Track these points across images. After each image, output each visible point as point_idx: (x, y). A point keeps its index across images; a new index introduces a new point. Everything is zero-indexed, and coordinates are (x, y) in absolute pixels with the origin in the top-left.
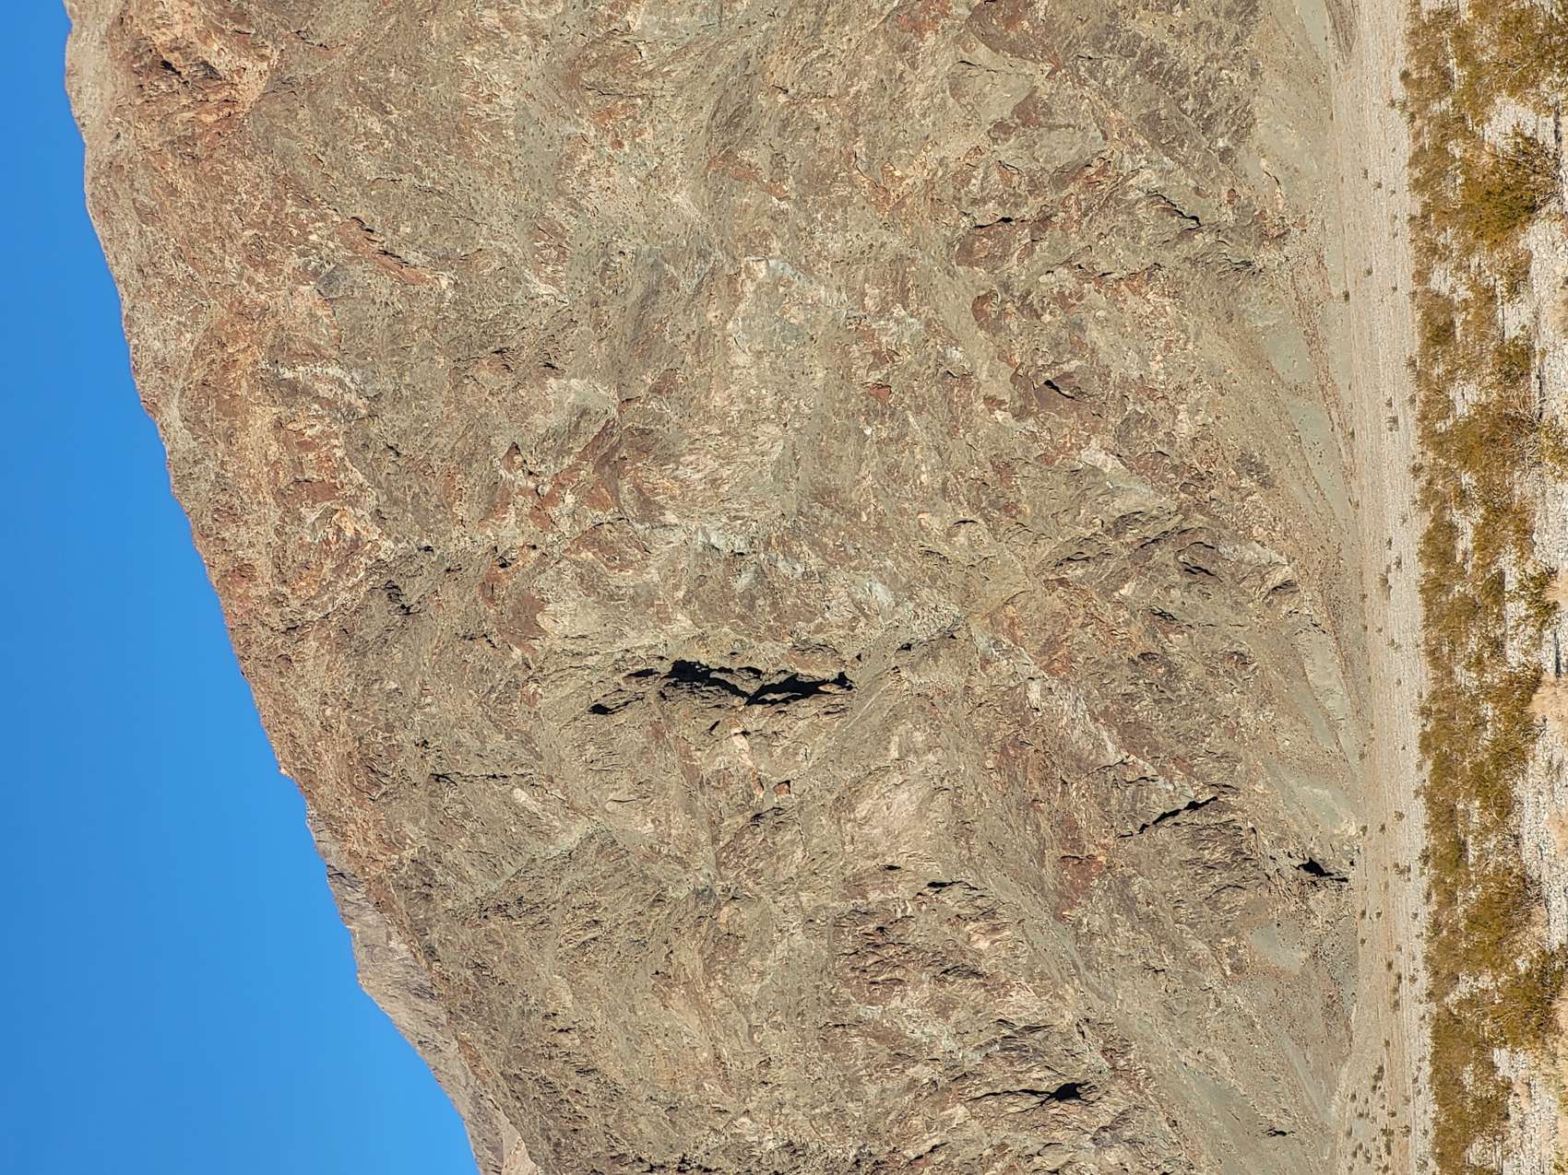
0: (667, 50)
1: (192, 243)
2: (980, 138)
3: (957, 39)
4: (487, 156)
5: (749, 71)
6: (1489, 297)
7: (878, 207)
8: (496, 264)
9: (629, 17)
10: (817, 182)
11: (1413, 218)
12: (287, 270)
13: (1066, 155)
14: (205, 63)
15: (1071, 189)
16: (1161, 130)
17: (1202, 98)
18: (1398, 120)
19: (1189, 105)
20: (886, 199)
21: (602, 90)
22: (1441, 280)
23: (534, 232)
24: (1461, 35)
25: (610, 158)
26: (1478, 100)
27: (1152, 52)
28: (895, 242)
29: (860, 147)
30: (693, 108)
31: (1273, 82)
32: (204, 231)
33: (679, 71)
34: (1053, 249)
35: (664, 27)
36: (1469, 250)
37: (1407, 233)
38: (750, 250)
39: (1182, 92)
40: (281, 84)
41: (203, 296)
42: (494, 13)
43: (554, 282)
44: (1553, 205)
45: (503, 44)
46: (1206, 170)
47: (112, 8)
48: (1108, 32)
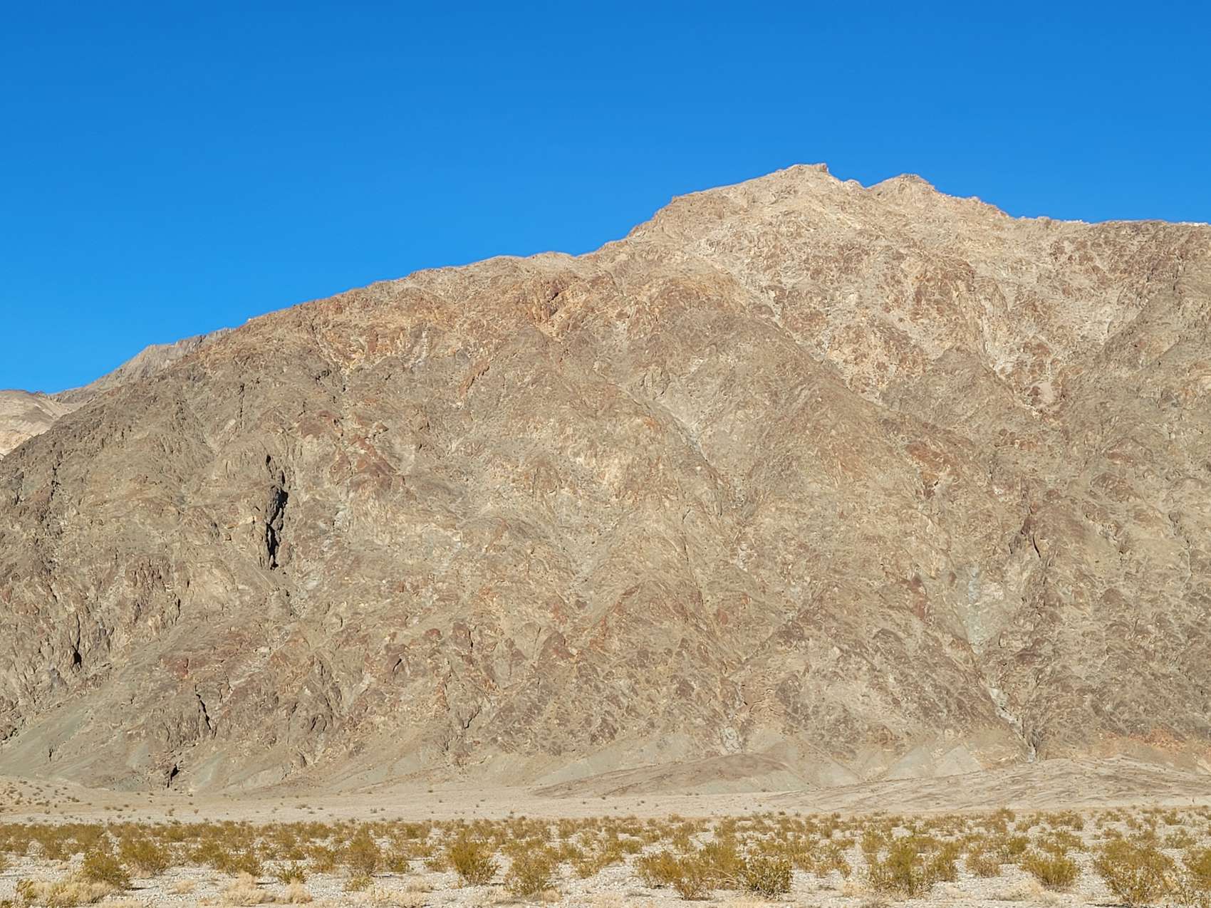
0: (552, 504)
1: (482, 298)
2: (507, 635)
3: (550, 627)
4: (512, 426)
5: (542, 538)
6: (427, 854)
7: (481, 590)
8: (466, 426)
9: (566, 489)
10: (493, 565)
11: (463, 821)
12: (468, 338)
13: (498, 672)
14: (557, 310)
15: (484, 673)
16: (507, 713)
17: (519, 731)
18: (507, 814)
19: (517, 725)
20: (484, 594)
21: (537, 475)
22: (435, 833)
23: (479, 443)
24: (539, 843)
25: (508, 477)
26: (512, 850)
27: (540, 710)
28: (465, 597)
29: (506, 583)
30: (527, 513)
31: (523, 762)
32: (486, 304)
33: (543, 509)
35: (562, 503)
36: (448, 845)
37: (457, 818)
38: (465, 535)
39: (522, 722)
40: (546, 341)
41: (460, 301)
42: (571, 432)
43: (457, 450)
44: (465, 882)
45: (558, 435)
46: (489, 731)
47: (581, 274)
48: (548, 691)
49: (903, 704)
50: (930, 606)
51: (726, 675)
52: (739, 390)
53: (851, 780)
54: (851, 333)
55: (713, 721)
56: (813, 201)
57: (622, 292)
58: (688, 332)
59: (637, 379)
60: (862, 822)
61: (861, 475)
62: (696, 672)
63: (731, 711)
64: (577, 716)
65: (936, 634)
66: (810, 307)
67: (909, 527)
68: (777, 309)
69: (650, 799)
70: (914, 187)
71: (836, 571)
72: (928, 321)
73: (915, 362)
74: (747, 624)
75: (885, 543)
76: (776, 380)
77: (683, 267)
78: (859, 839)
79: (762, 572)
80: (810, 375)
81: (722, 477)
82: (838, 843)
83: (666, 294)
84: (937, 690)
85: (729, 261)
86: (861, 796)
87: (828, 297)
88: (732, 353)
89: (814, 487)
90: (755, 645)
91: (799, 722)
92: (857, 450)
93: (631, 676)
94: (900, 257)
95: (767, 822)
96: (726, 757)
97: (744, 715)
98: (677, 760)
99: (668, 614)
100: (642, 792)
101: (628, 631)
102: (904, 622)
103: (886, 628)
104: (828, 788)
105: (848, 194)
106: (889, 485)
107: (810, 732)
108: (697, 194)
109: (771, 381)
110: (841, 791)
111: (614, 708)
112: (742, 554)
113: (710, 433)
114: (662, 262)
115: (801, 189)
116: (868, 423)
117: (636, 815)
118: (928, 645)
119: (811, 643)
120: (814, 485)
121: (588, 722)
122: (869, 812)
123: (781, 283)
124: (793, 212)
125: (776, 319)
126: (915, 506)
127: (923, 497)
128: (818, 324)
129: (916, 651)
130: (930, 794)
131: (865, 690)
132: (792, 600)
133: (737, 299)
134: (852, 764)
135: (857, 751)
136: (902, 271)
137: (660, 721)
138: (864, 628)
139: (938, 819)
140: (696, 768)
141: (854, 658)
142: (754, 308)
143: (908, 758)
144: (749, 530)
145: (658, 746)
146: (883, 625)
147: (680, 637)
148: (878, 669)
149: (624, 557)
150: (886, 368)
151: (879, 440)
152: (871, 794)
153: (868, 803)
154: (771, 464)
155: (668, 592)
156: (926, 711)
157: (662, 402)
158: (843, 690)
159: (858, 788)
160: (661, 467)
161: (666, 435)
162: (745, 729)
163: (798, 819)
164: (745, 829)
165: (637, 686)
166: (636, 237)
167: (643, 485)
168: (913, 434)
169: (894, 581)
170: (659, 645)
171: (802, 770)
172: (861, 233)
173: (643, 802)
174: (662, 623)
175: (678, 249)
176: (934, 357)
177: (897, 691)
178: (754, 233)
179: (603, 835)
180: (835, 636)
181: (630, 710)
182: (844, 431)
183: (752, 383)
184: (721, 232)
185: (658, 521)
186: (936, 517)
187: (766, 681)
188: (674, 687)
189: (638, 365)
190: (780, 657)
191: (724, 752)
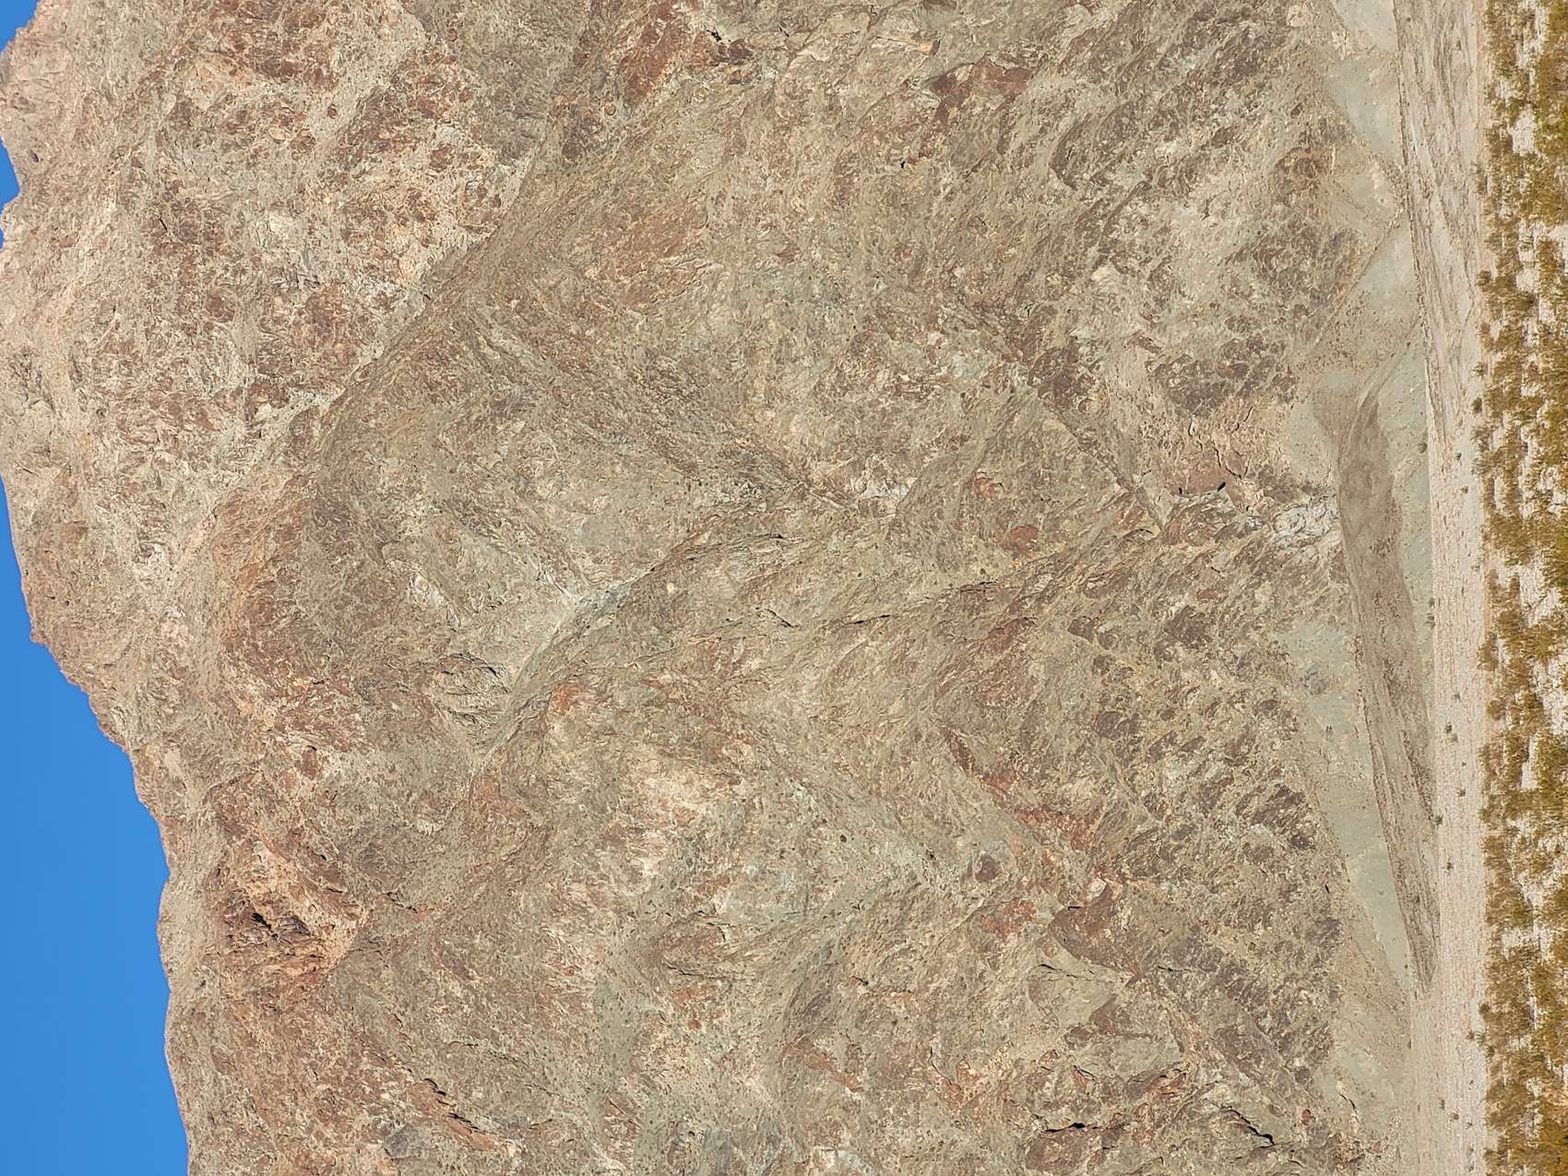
0: (750, 934)
1: (265, 1094)
2: (1057, 1042)
3: (1039, 943)
4: (565, 1027)
5: (831, 960)
7: (951, 1105)
8: (566, 1136)
9: (715, 900)
10: (891, 1075)
11: (1489, 1153)
12: (357, 1127)
13: (1141, 1065)
14: (296, 918)
15: (1145, 1099)
16: (1239, 1046)
17: (1281, 1017)
18: (1476, 1052)
19: (1267, 1022)
20: (960, 1098)
21: (683, 970)
23: (605, 1106)
24: (1542, 975)
25: (686, 1038)
26: (1557, 1043)
27: (1233, 968)
28: (965, 1141)
29: (936, 1043)
30: (772, 994)
31: (1352, 1006)
32: (279, 1084)
33: (762, 956)
34: (1124, 1158)
35: (749, 912)
37: (1483, 1167)
38: (820, 1139)
39: (1261, 1009)
40: (367, 943)
41: (271, 1148)
42: (583, 887)
43: (621, 1157)
45: (589, 918)
46: (1280, 1089)
47: (211, 859)
48: (1189, 946)
49: (1228, 121)
50: (1001, 57)
51: (1156, 530)
52: (489, 491)
53: (1402, 246)
54: (361, 229)
55: (1261, 563)
56: (47, 313)
57: (254, 764)
58: (349, 608)
59: (459, 730)
60: (1499, 222)
61: (692, 210)
62: (1148, 601)
63: (1241, 520)
64: (1245, 878)
65: (1065, 43)
66: (296, 324)
67: (816, 100)
68: (300, 400)
69: (1441, 713)
70: (19, 76)
71: (917, 272)
72: (336, 50)
73: (430, 82)
74: (1037, 480)
75: (852, 157)
76: (467, 404)
77: (197, 619)
78: (1540, 231)
79: (916, 443)
80: (456, 324)
81: (693, 534)
82: (1548, 280)
83: (262, 660)
84: (1197, 44)
85: (186, 510)
86: (1439, 223)
87: (274, 281)
88: (400, 507)
89: (720, 318)
90: (1087, 461)
91: (1267, 363)
92: (635, 218)
93: (1155, 754)
94: (184, 112)
95: (1498, 441)
96: (1346, 534)
97: (1250, 491)
98: (1352, 649)
99: (1014, 664)
100: (1424, 731)
101: (1051, 760)
102: (1035, 118)
103: (1049, 159)
104: (1420, 299)
105: (34, 232)
106: (717, 145)
107: (1290, 339)
108: (28, 584)
109: (470, 414)
110: (1425, 267)
111: (1231, 794)
112: (873, 490)
113: (589, 562)
114: (185, 669)
115: (21, 340)
116: (572, 192)
117: (1480, 745)
118: (1092, 61)
119: (1082, 332)
120: (715, 319)
121: (1260, 855)
122: (1478, 204)
123: (239, 391)
124: (73, 360)
125: (322, 402)
126: (768, 86)
127: (747, 67)
128: (338, 307)
129: (1104, 89)
130: (1436, 64)
131: (1193, 210)
132: (983, 374)
133: (275, 493)
134: (1365, 242)
135: (1336, 230)
136: (216, 107)
137: (1264, 686)
138: (1050, 209)
139: (1494, 45)
140: (1371, 604)
141: (1120, 233)
142: (295, 452)
143: (1353, 113)
144: (818, 471)
145: (1320, 691)
146: (1042, 165)
147: (1065, 639)
148: (1144, 178)
149: (878, 767)
150: (444, 149)
151: (611, 168)
152: (1436, 199)
153: (1455, 206)
154: (663, 418)
155: (961, 664)
156: (1245, 68)
157: (513, 671)
158: (1194, 260)
159: (1420, 230)
160: (666, 677)
161: (591, 665)
162: (1281, 490)
163: (1491, 370)
164: (1514, 495)
165: (1179, 737)
166: (125, 730)
167: (709, 720)
168: (601, 87)
169: (941, 137)
170: (1083, 688)
171: (1377, 358)
172: (126, 202)
173: (1449, 729)
174: (1033, 680)
175: (157, 630)
176: (421, 36)
177: (1196, 135)
178: (122, 451)
179: (1524, 825)
180: (1069, 276)
181: (1234, 756)
182: (589, 247)
183: (471, 460)
184: (118, 531)
185: (795, 686)
186: (793, 38)
187: (1170, 438)
188: (1182, 652)
189: (426, 724)
190: (1116, 405)
191: (1334, 539)
